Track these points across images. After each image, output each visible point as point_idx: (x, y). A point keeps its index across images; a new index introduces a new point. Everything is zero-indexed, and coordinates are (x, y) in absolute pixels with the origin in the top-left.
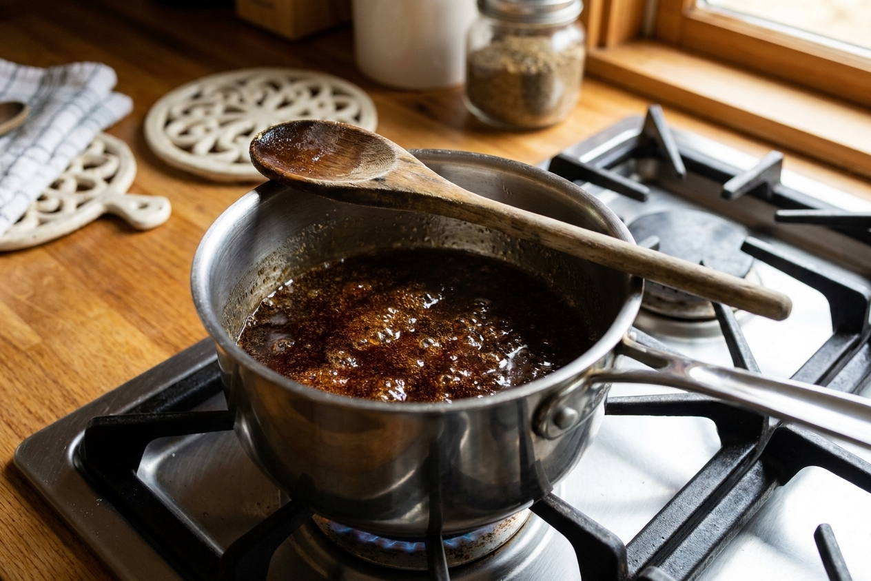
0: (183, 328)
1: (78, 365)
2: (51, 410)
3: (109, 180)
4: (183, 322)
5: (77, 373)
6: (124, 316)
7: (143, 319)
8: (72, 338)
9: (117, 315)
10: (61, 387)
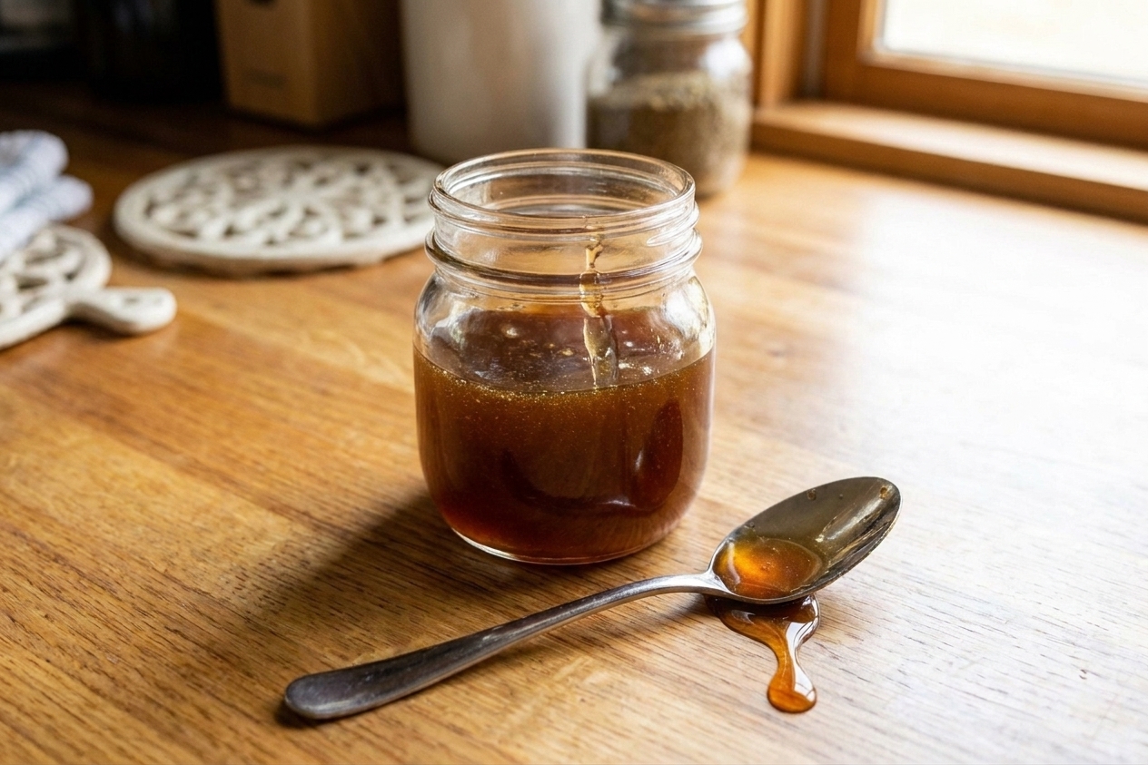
0: (229, 450)
1: (52, 508)
2: (17, 573)
3: (70, 277)
4: (227, 443)
5: (55, 520)
6: (123, 442)
7: (156, 443)
8: (37, 474)
9: (110, 441)
10: (30, 541)
